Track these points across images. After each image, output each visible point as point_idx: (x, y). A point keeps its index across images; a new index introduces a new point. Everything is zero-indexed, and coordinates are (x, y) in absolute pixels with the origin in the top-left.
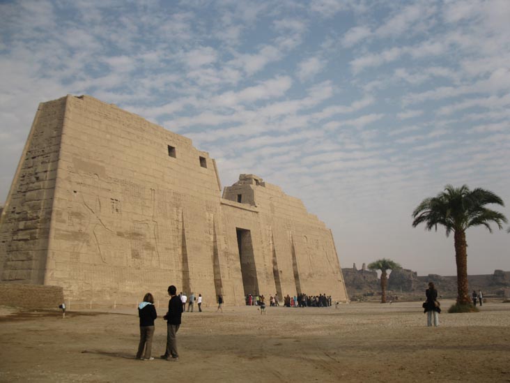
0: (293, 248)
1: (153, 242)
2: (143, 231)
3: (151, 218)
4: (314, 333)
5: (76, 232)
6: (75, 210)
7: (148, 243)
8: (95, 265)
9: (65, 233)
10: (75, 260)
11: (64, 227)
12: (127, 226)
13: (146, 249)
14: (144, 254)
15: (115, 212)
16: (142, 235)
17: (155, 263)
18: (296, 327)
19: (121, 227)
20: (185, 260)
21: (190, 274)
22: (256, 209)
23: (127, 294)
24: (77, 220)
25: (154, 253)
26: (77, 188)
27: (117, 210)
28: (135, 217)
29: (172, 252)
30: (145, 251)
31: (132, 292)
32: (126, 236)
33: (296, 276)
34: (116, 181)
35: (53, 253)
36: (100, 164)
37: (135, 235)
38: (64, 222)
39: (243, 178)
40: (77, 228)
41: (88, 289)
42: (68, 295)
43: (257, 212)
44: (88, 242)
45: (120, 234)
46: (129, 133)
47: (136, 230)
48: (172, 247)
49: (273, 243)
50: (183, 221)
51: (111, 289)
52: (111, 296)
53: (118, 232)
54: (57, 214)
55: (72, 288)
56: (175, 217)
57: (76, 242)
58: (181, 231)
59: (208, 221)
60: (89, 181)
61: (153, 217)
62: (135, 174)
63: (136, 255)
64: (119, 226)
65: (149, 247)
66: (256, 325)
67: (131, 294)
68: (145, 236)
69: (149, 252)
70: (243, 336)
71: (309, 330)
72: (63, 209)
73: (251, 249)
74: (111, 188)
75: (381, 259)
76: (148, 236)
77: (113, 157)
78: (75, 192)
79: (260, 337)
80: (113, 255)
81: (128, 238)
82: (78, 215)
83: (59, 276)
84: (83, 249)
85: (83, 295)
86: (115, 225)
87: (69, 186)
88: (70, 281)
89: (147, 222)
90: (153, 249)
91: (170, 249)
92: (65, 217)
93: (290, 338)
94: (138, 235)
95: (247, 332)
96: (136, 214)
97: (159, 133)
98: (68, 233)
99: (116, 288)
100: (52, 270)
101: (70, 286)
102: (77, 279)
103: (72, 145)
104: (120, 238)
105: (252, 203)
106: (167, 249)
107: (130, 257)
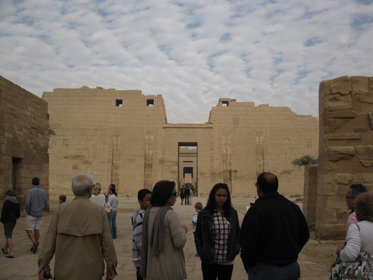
1: (90, 159)
2: (83, 154)
3: (92, 146)
7: (86, 160)
12: (72, 153)
13: (84, 164)
15: (65, 146)
16: (82, 156)
19: (67, 154)
21: (120, 176)
22: (210, 126)
27: (66, 145)
28: (79, 147)
29: (106, 164)
30: (83, 166)
32: (70, 158)
34: (69, 129)
36: (59, 122)
37: (76, 157)
45: (66, 157)
46: (83, 100)
47: (79, 154)
48: (106, 161)
52: (53, 189)
61: (94, 145)
62: (84, 123)
63: (75, 167)
65: (87, 163)
67: (68, 189)
69: (86, 165)
74: (64, 134)
77: (69, 116)
86: (64, 153)
89: (88, 149)
91: (105, 163)
94: (80, 156)
96: (80, 145)
97: (109, 94)
104: (65, 159)
107: (71, 168)
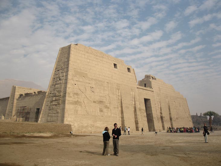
0: (169, 106)
1: (108, 105)
2: (104, 100)
3: (107, 95)
4: (180, 144)
5: (76, 101)
6: (75, 92)
7: (106, 105)
8: (84, 115)
9: (71, 102)
10: (76, 113)
11: (71, 99)
12: (97, 98)
13: (106, 108)
14: (105, 110)
15: (92, 93)
17: (109, 114)
18: (171, 142)
19: (95, 99)
20: (122, 112)
21: (125, 118)
22: (152, 90)
23: (97, 127)
24: (77, 96)
25: (109, 110)
26: (76, 83)
27: (93, 92)
28: (101, 95)
29: (117, 109)
30: (105, 109)
31: (100, 126)
32: (97, 102)
33: (171, 119)
34: (92, 79)
35: (67, 111)
36: (86, 72)
37: (101, 102)
38: (71, 97)
39: (147, 76)
40: (76, 100)
41: (81, 125)
42: (73, 128)
43: (153, 91)
44: (81, 105)
45: (94, 102)
46: (97, 59)
47: (101, 100)
48: (116, 107)
49: (160, 105)
50: (121, 96)
51: (91, 125)
52: (91, 128)
53: (93, 101)
54: (68, 94)
55: (75, 125)
56: (118, 94)
57: (76, 105)
58: (120, 100)
59: (132, 96)
60: (81, 80)
61: (108, 94)
62: (100, 76)
63: (101, 111)
64: (94, 98)
65: (107, 107)
66: (153, 140)
68: (105, 102)
69: (107, 109)
70: (148, 145)
71: (177, 143)
72: (71, 92)
73: (151, 107)
74: (90, 82)
75: (209, 111)
76: (106, 103)
77: (91, 69)
78: (75, 84)
79: (155, 146)
80: (92, 111)
81: (98, 103)
82: (77, 94)
83: (69, 120)
84: (79, 108)
85: (79, 128)
86: (92, 98)
87: (73, 82)
88: (74, 122)
89: (106, 96)
90: (108, 108)
91: (116, 108)
92: (71, 95)
93: (169, 146)
94: (102, 102)
95: (150, 144)
96: (101, 93)
97: (110, 58)
98: (73, 102)
99: (93, 125)
100: (66, 117)
101: (74, 124)
102: (77, 121)
103: (73, 65)
104: (94, 103)
105: (151, 87)
106: (114, 108)
107: (99, 111)
